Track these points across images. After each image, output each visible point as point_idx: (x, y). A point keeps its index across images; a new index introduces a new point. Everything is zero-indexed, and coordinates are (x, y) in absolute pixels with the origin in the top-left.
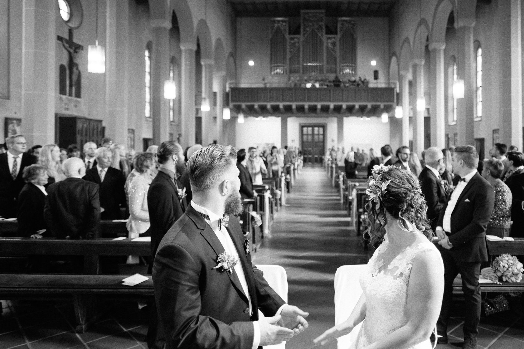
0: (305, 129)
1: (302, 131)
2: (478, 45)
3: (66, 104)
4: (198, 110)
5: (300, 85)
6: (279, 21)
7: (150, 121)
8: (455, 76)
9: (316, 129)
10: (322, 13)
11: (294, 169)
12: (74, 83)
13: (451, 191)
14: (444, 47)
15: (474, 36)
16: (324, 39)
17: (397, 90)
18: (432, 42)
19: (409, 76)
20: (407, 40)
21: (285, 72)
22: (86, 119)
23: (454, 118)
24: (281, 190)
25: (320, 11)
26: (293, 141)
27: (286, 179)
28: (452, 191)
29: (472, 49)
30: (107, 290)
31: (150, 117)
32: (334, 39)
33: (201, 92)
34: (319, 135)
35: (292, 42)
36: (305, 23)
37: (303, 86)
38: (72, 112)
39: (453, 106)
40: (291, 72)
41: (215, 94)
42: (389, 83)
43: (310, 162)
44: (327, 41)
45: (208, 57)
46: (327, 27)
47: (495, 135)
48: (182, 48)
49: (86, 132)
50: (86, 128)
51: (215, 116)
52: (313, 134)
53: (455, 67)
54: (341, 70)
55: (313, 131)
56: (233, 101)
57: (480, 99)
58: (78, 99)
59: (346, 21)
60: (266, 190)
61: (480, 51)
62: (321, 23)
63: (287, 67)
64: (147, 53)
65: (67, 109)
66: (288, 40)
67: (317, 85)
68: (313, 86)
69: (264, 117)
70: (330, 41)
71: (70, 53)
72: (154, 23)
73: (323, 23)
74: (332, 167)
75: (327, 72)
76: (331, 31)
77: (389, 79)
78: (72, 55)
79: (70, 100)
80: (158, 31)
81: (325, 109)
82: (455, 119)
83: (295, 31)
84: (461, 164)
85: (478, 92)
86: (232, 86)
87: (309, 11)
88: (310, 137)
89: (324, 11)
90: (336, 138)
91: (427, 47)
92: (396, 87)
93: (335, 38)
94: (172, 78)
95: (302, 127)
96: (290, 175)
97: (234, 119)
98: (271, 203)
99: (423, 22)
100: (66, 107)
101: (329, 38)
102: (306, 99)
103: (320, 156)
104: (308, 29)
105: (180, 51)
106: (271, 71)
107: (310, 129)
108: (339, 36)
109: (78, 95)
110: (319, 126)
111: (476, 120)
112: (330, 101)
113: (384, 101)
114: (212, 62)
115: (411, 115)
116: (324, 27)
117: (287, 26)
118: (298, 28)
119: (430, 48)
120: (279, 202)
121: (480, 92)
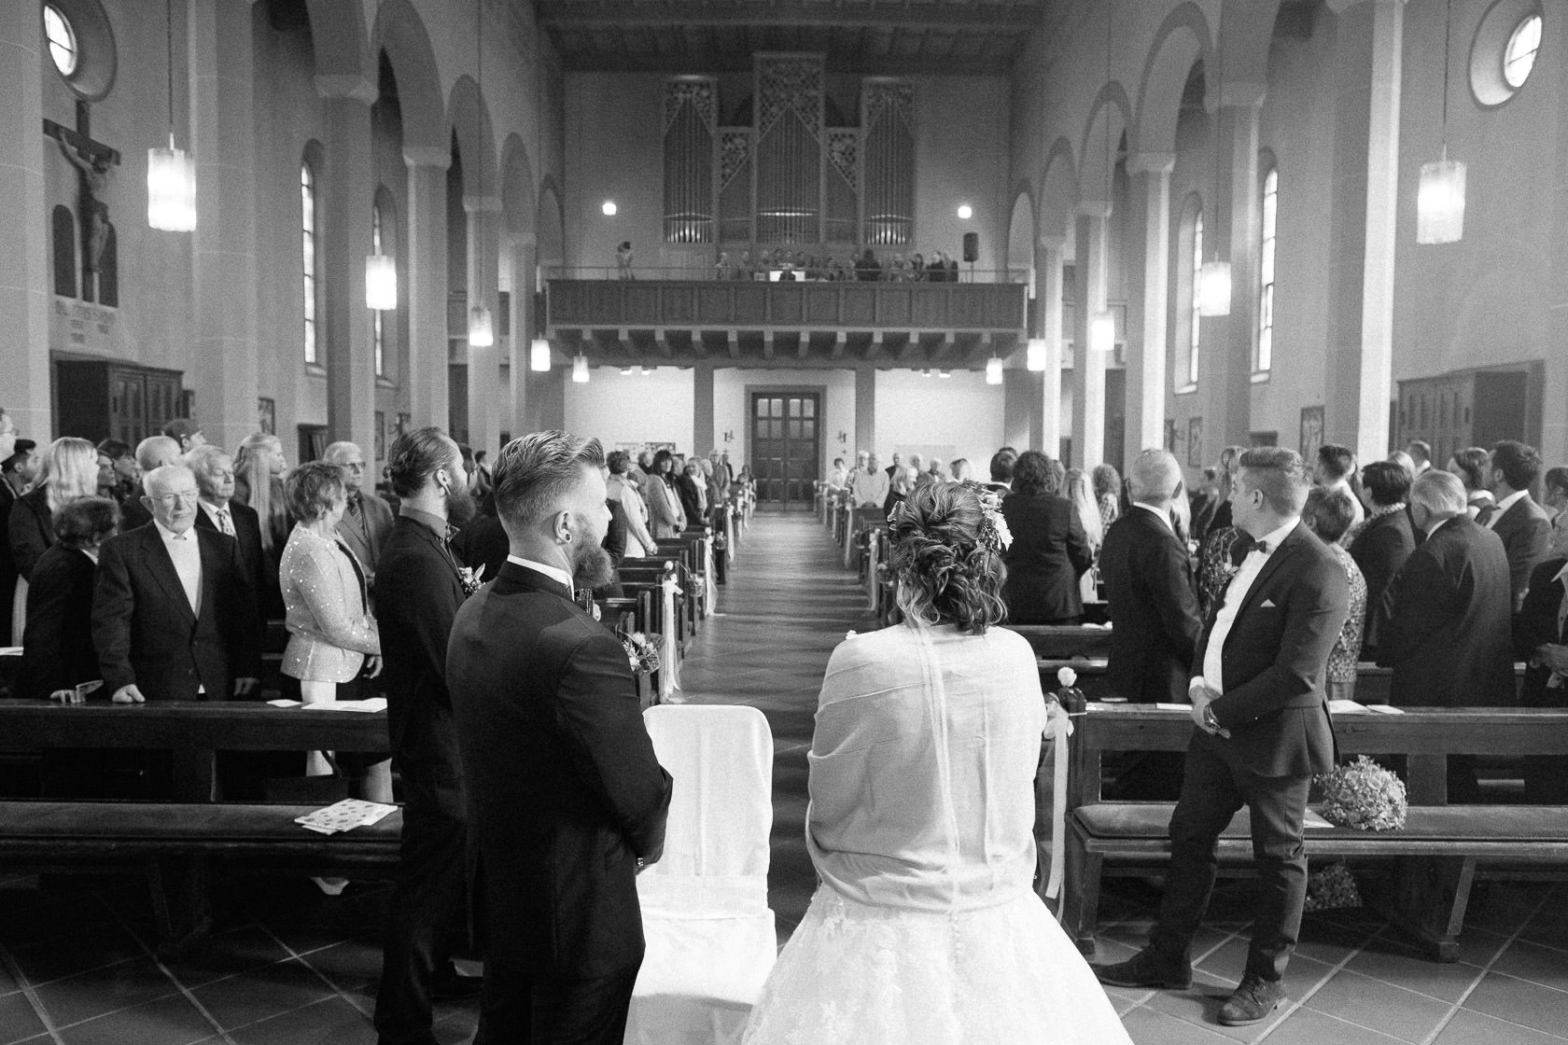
0: (763, 402)
1: (754, 409)
2: (1269, 162)
3: (75, 323)
4: (456, 345)
5: (752, 274)
6: (689, 85)
7: (321, 376)
8: (1199, 254)
9: (795, 402)
10: (817, 62)
11: (736, 517)
12: (95, 261)
13: (1225, 579)
14: (1170, 167)
15: (1261, 137)
16: (822, 140)
17: (1031, 292)
18: (1137, 151)
19: (1068, 252)
20: (1062, 146)
21: (707, 236)
22: (136, 367)
23: (1190, 373)
24: (702, 575)
25: (813, 56)
26: (728, 436)
27: (715, 543)
28: (1230, 579)
29: (1253, 172)
30: (243, 844)
31: (317, 364)
32: (848, 141)
33: (465, 292)
34: (802, 419)
35: (729, 146)
36: (769, 92)
37: (760, 277)
38: (94, 347)
39: (1191, 341)
40: (723, 236)
41: (504, 297)
42: (1007, 271)
43: (775, 496)
44: (828, 144)
45: (483, 189)
46: (830, 105)
47: (1306, 425)
48: (409, 161)
49: (137, 404)
50: (137, 395)
51: (505, 362)
52: (786, 418)
53: (1199, 227)
54: (869, 233)
55: (786, 407)
56: (555, 320)
57: (1267, 320)
58: (110, 309)
59: (885, 87)
60: (668, 575)
61: (1273, 179)
62: (813, 93)
63: (714, 220)
64: (305, 178)
65: (80, 338)
66: (717, 144)
67: (800, 276)
68: (787, 277)
69: (645, 367)
70: (837, 145)
71: (82, 173)
72: (327, 86)
73: (818, 94)
74: (842, 512)
75: (829, 238)
76: (840, 116)
77: (1006, 260)
78: (89, 177)
79: (87, 310)
80: (337, 108)
81: (823, 345)
82: (1194, 378)
83: (737, 113)
84: (1256, 501)
85: (1263, 300)
86: (553, 277)
87: (774, 55)
88: (777, 426)
89: (822, 56)
90: (850, 430)
91: (1120, 165)
92: (1027, 284)
93: (851, 136)
94: (378, 251)
95: (754, 396)
96: (726, 534)
97: (560, 372)
98: (678, 609)
99: (1112, 91)
100: (79, 332)
101: (835, 138)
102: (769, 318)
103: (806, 481)
104: (774, 109)
105: (404, 169)
106: (667, 231)
107: (777, 402)
108: (864, 132)
109: (110, 297)
110: (802, 394)
111: (1255, 379)
112: (837, 322)
113: (992, 324)
114: (495, 204)
115: (1070, 365)
116: (821, 104)
117: (713, 99)
118: (747, 105)
119: (1132, 169)
120: (697, 607)
121: (1268, 301)
